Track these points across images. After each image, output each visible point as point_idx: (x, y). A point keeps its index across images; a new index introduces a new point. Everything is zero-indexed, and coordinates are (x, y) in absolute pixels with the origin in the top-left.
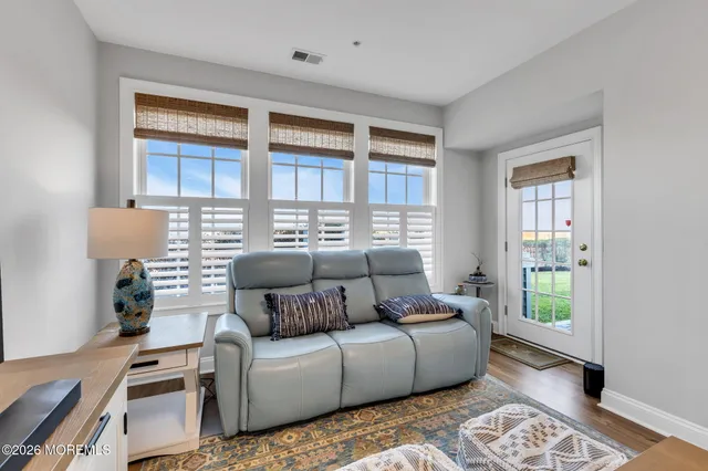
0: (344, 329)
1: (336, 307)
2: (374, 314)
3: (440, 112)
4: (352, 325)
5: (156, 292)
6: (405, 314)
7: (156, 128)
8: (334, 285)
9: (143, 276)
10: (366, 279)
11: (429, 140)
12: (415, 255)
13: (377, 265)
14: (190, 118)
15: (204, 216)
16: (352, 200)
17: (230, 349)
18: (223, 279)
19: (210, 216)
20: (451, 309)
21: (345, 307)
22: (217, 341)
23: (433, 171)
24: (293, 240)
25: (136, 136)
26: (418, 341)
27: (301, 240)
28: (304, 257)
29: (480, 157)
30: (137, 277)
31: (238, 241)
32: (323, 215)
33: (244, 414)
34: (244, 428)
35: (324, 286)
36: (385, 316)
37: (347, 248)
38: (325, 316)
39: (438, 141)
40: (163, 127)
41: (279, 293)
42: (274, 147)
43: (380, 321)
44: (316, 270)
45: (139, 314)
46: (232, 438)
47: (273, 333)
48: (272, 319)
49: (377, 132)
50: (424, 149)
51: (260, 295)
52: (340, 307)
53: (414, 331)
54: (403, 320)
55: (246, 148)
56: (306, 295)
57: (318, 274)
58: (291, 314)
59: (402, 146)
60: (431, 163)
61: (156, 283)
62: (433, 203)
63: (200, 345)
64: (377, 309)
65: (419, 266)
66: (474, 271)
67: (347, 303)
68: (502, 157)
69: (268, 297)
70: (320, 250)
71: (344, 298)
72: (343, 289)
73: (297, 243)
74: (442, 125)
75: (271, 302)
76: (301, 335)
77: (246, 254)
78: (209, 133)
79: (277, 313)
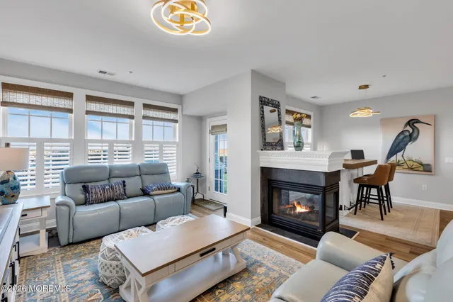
0: (124, 199)
1: (119, 190)
2: (141, 192)
3: (180, 98)
4: (128, 198)
5: (22, 188)
6: (153, 191)
7: (15, 101)
8: (120, 180)
9: (15, 179)
10: (137, 177)
11: (175, 111)
12: (165, 166)
13: (144, 170)
14: (37, 97)
15: (45, 148)
16: (133, 139)
17: (64, 208)
18: (58, 180)
19: (49, 148)
20: (175, 188)
21: (125, 190)
22: (57, 205)
23: (177, 125)
24: (100, 159)
25: (2, 105)
26: (157, 202)
27: (104, 159)
28: (105, 168)
29: (200, 119)
30: (11, 179)
31: (67, 160)
32: (117, 146)
33: (71, 234)
34: (71, 241)
35: (114, 181)
36: (145, 193)
37: (130, 163)
38: (113, 194)
39: (179, 111)
40: (20, 101)
41: (90, 185)
42: (88, 112)
43: (144, 195)
44: (111, 173)
45: (13, 196)
46: (65, 246)
47: (86, 203)
48: (86, 197)
49: (146, 106)
50: (172, 115)
51: (80, 186)
52: (122, 190)
53: (156, 198)
54: (152, 193)
55: (72, 113)
56: (105, 185)
57: (113, 175)
58: (96, 193)
59: (161, 113)
60: (176, 121)
61: (21, 183)
62: (177, 140)
63: (49, 206)
64: (142, 190)
65: (166, 170)
66: (196, 172)
67: (126, 187)
68: (208, 120)
69: (84, 187)
70: (115, 163)
71: (124, 186)
72: (124, 182)
73: (102, 160)
74: (181, 103)
75: (85, 189)
76: (102, 202)
77: (71, 167)
78: (49, 105)
79: (89, 193)
